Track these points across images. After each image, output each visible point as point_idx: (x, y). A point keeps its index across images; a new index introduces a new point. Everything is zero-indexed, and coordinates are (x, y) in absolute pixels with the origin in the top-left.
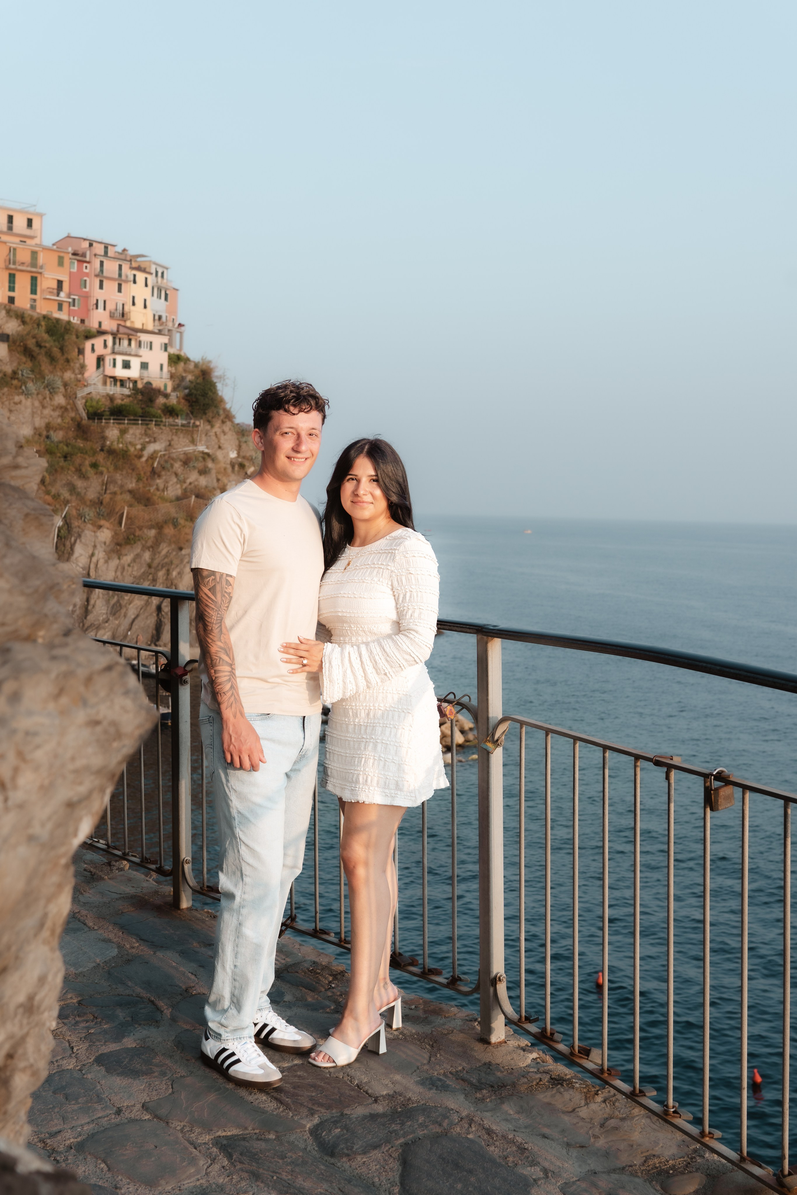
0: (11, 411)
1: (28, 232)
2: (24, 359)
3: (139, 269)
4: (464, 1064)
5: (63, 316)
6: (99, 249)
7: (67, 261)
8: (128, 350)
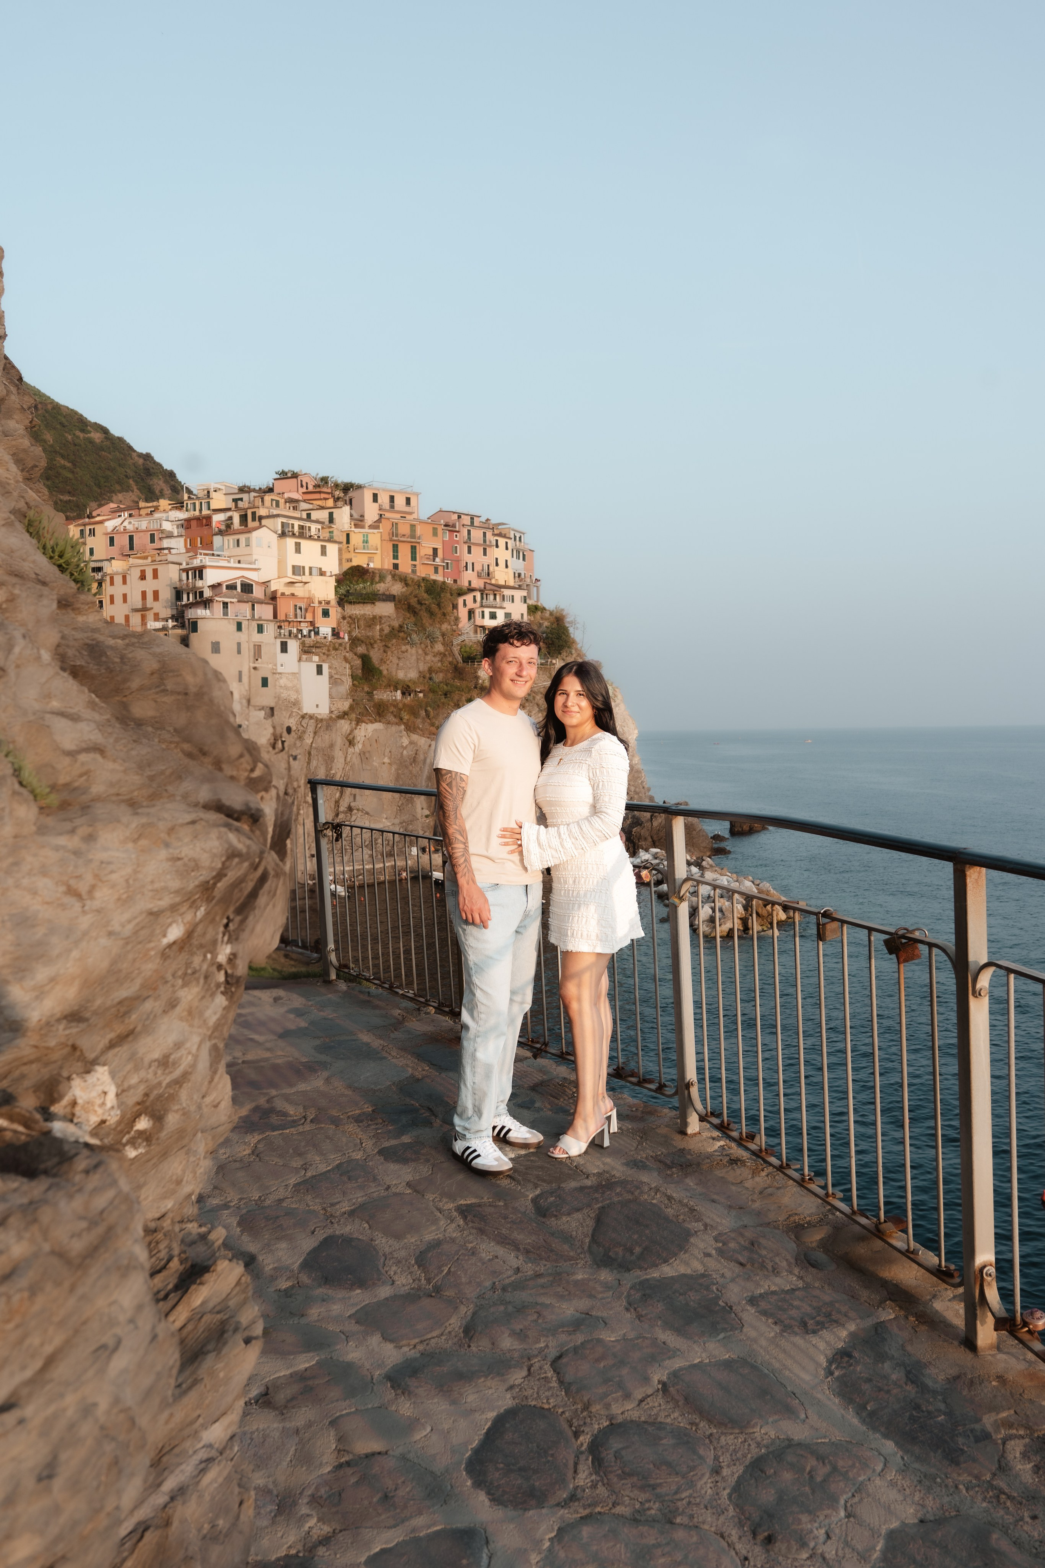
0: (399, 658)
1: (407, 509)
2: (408, 615)
3: (500, 535)
4: (664, 1150)
5: (439, 578)
6: (466, 520)
7: (440, 532)
8: (494, 603)
